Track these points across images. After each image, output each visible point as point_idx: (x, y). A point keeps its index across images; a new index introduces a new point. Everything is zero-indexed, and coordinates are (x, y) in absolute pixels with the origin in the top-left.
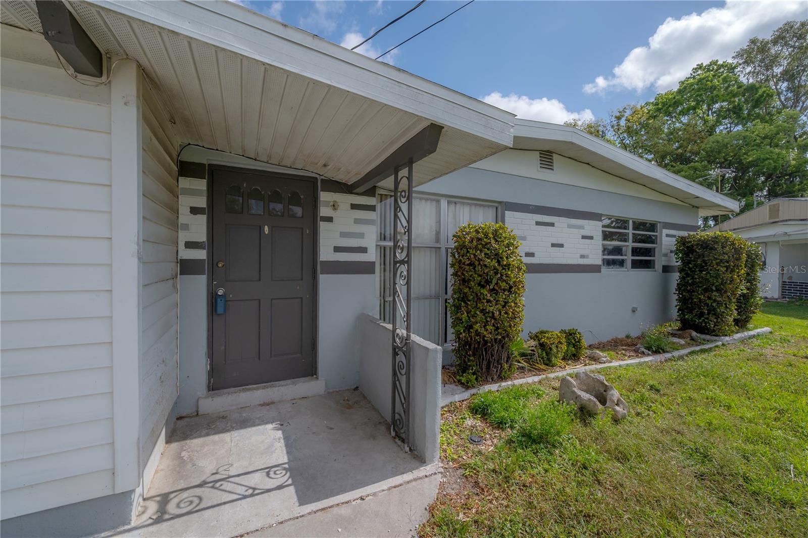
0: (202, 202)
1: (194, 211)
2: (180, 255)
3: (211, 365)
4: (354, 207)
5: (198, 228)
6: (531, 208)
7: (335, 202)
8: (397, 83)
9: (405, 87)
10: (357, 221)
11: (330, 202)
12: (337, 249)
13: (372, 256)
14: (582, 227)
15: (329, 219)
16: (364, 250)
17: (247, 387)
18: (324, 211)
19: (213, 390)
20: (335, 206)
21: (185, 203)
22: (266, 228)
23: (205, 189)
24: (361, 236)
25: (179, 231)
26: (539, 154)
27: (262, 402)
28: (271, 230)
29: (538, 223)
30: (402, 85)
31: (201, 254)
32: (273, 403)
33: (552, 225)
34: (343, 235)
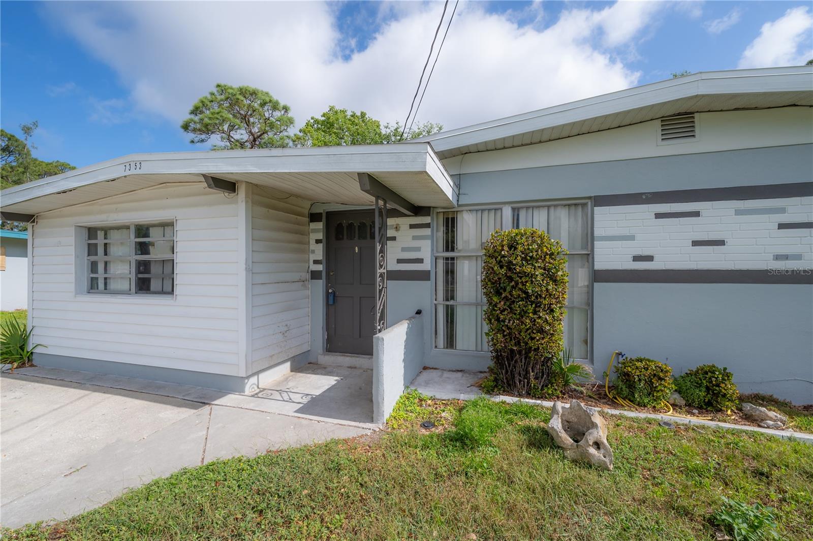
0: (320, 236)
1: (318, 241)
2: (310, 268)
3: (328, 335)
4: (412, 226)
5: (319, 252)
6: (644, 197)
7: (398, 225)
8: (327, 156)
9: (332, 156)
10: (415, 238)
11: (393, 225)
12: (400, 261)
13: (427, 266)
14: (782, 210)
15: (394, 239)
16: (420, 261)
17: (346, 354)
18: (390, 233)
19: (329, 352)
20: (397, 228)
21: (314, 237)
22: (357, 248)
23: (322, 227)
24: (418, 249)
25: (310, 254)
26: (660, 122)
27: (349, 366)
28: (360, 249)
29: (658, 216)
30: (330, 156)
31: (320, 267)
32: (355, 368)
33: (697, 214)
34: (404, 249)
